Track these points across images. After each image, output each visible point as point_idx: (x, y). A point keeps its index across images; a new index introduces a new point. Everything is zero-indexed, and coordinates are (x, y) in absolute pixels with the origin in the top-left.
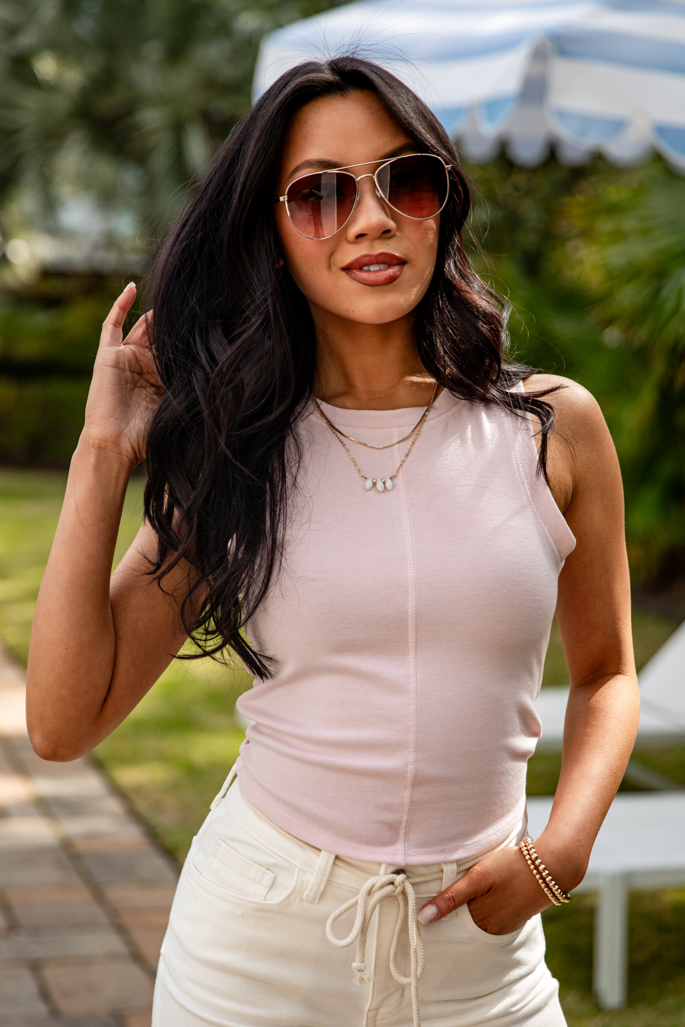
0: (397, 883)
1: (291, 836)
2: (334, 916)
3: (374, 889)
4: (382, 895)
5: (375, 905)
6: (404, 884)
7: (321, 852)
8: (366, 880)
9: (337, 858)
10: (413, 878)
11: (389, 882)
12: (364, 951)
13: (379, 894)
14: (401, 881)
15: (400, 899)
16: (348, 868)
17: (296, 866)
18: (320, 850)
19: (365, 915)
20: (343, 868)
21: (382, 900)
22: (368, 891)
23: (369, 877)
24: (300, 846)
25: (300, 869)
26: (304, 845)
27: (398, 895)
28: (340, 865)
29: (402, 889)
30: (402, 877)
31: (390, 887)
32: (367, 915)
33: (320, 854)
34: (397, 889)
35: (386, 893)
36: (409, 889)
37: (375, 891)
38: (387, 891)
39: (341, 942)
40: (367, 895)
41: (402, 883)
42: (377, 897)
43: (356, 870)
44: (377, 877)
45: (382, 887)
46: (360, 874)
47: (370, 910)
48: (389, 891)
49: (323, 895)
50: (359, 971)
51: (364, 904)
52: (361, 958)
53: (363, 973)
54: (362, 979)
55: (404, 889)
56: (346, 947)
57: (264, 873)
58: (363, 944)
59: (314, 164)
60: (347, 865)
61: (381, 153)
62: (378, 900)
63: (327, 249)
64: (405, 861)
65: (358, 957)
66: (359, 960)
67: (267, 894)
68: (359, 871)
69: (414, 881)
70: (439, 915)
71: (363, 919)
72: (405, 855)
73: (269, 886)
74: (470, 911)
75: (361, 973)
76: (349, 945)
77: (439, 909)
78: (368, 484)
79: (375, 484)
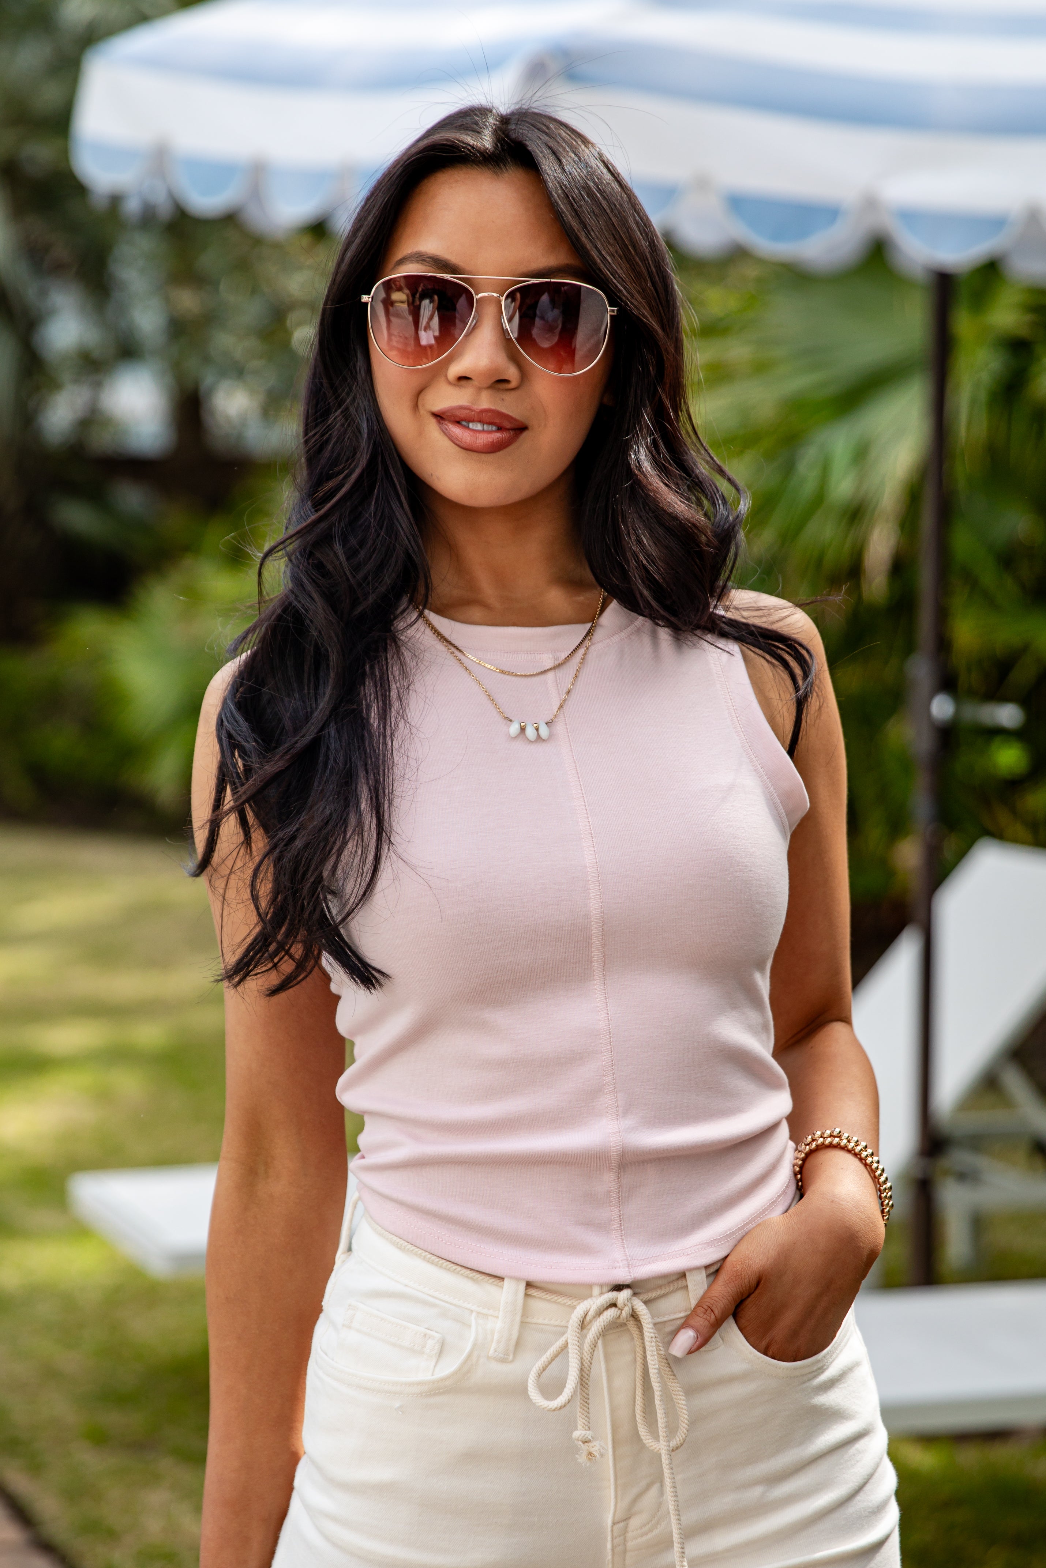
0: (620, 1303)
1: (456, 1267)
2: (538, 1369)
3: (588, 1318)
4: (602, 1324)
5: (595, 1340)
6: (632, 1303)
7: (503, 1281)
8: (574, 1307)
9: (529, 1285)
10: (644, 1293)
11: (608, 1304)
12: (589, 1413)
13: (598, 1325)
14: (626, 1298)
15: (631, 1325)
16: (547, 1296)
17: (472, 1311)
18: (502, 1279)
19: (582, 1358)
20: (540, 1298)
21: (604, 1333)
22: (579, 1323)
23: (579, 1303)
24: (472, 1279)
25: (478, 1313)
26: (478, 1275)
27: (627, 1321)
28: (535, 1294)
29: (631, 1311)
30: (626, 1294)
31: (611, 1313)
32: (584, 1358)
33: (503, 1285)
34: (623, 1311)
35: (608, 1321)
36: (641, 1308)
37: (591, 1321)
38: (609, 1317)
39: (553, 1402)
40: (580, 1328)
41: (628, 1301)
42: (596, 1329)
43: (559, 1297)
44: (589, 1300)
45: (599, 1313)
46: (565, 1301)
47: (589, 1350)
48: (612, 1317)
49: (518, 1345)
50: (585, 1442)
51: (578, 1344)
52: (586, 1423)
53: (591, 1444)
54: (590, 1454)
55: (633, 1310)
56: (561, 1408)
57: (425, 1335)
58: (586, 1402)
59: (427, 259)
60: (545, 1293)
61: (524, 269)
62: (597, 1333)
63: (415, 382)
64: (631, 1276)
65: (580, 1422)
66: (583, 1427)
67: (435, 1366)
68: (563, 1298)
69: (646, 1297)
70: (699, 1339)
71: (580, 1364)
72: (628, 1267)
73: (436, 1354)
74: (741, 1330)
75: (588, 1444)
76: (565, 1406)
77: (697, 1331)
78: (514, 729)
79: (523, 729)
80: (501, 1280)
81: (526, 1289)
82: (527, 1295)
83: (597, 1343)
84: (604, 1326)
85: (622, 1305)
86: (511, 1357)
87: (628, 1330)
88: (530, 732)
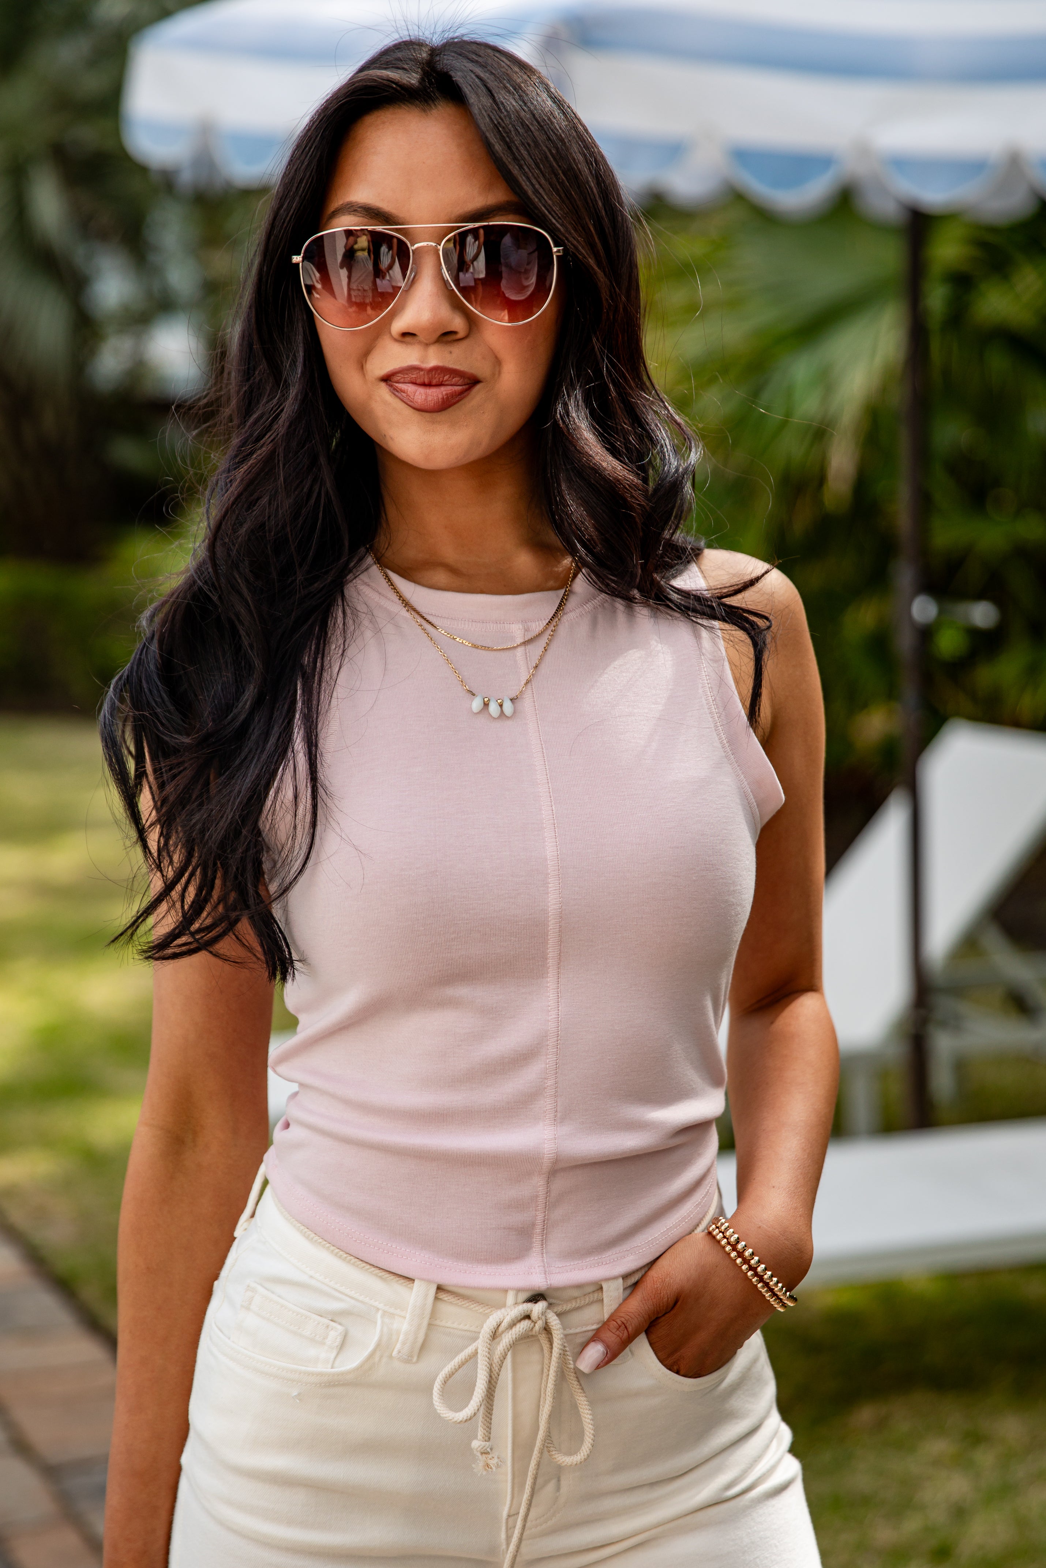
0: (534, 1316)
1: (365, 1264)
2: (444, 1376)
3: (501, 1329)
4: (514, 1337)
5: (505, 1352)
6: (546, 1316)
7: (413, 1283)
8: (487, 1316)
9: (440, 1288)
10: (559, 1305)
11: (522, 1317)
12: (491, 1424)
13: (510, 1337)
14: (540, 1312)
15: (542, 1337)
16: (458, 1301)
17: (378, 1309)
18: (412, 1280)
19: (491, 1370)
20: (451, 1303)
21: (514, 1345)
22: (491, 1334)
23: (492, 1311)
24: (381, 1277)
25: (385, 1312)
26: (387, 1275)
27: (539, 1334)
28: (446, 1299)
29: (544, 1325)
30: (541, 1305)
31: (526, 1324)
32: (493, 1369)
33: (413, 1287)
34: (536, 1325)
35: (521, 1333)
36: (554, 1323)
37: (503, 1332)
38: (521, 1329)
39: (457, 1414)
40: (490, 1338)
41: (542, 1315)
42: (507, 1341)
43: (470, 1303)
44: (503, 1310)
45: (512, 1325)
46: (477, 1308)
47: (498, 1362)
48: (525, 1329)
49: (423, 1347)
50: (483, 1453)
51: (488, 1356)
52: (486, 1434)
53: (489, 1456)
54: (488, 1466)
55: (546, 1323)
56: (465, 1421)
57: (328, 1326)
58: (489, 1413)
59: (359, 210)
60: (456, 1298)
61: (459, 214)
62: (508, 1345)
64: (546, 1285)
65: (481, 1432)
66: (482, 1437)
67: (335, 1358)
68: (475, 1305)
69: (561, 1309)
70: (608, 1355)
71: (488, 1377)
72: (545, 1275)
73: (337, 1346)
74: (651, 1344)
75: (486, 1455)
76: (470, 1419)
77: (607, 1347)
78: (476, 704)
79: (486, 705)
80: (411, 1282)
81: (437, 1293)
82: (436, 1298)
83: (506, 1355)
84: (516, 1338)
85: (536, 1318)
86: (415, 1359)
87: (539, 1341)
88: (493, 708)
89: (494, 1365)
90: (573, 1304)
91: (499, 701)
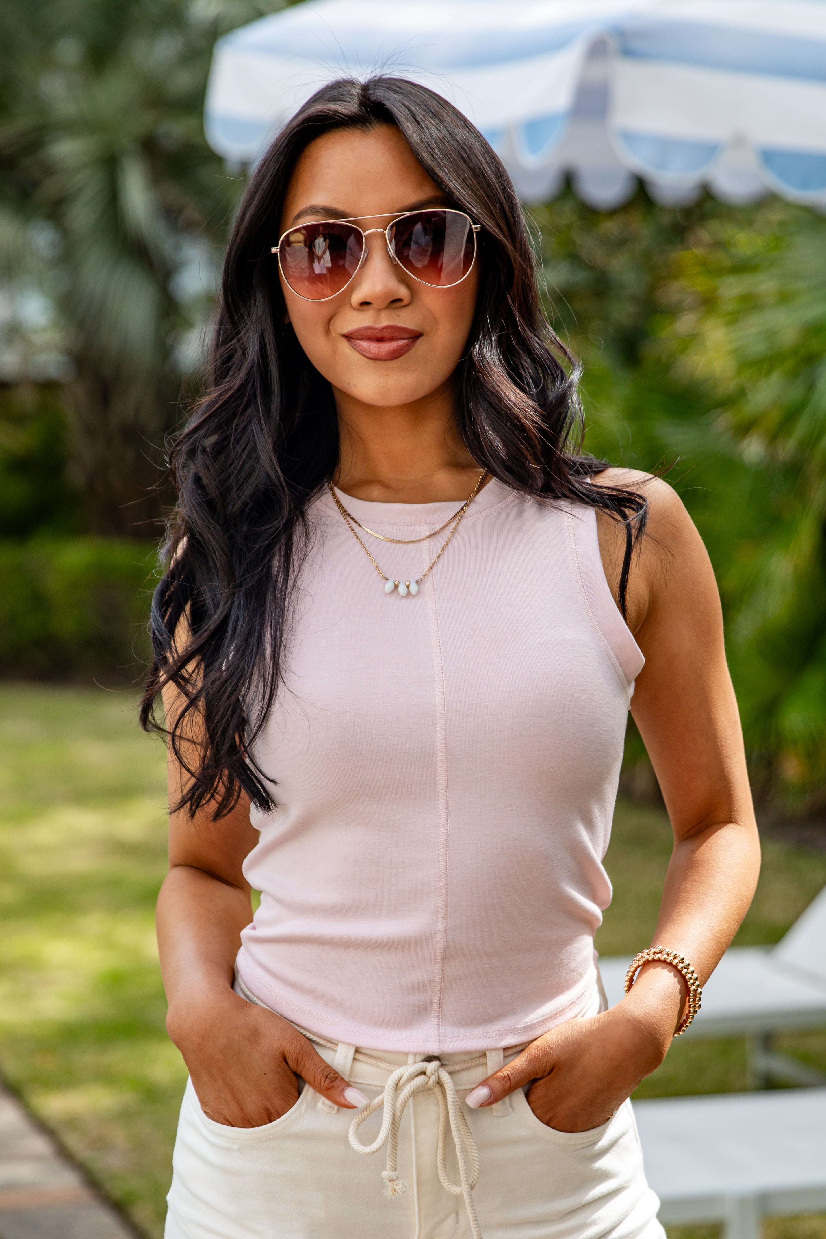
0: (428, 1072)
2: (358, 1120)
3: (402, 1082)
4: (412, 1088)
5: (405, 1100)
6: (438, 1073)
7: (338, 1046)
8: (392, 1072)
9: (357, 1051)
10: (450, 1065)
11: (419, 1072)
12: (396, 1157)
13: (409, 1088)
14: (433, 1069)
15: (437, 1090)
16: (371, 1061)
19: (394, 1114)
20: (366, 1062)
21: (414, 1094)
22: (394, 1084)
23: (396, 1069)
26: (319, 1040)
27: (433, 1087)
28: (361, 1059)
29: (437, 1079)
30: (435, 1064)
31: (422, 1078)
32: (396, 1114)
33: (337, 1050)
34: (431, 1079)
35: (417, 1086)
36: (445, 1078)
37: (403, 1085)
38: (418, 1083)
39: (366, 1148)
40: (394, 1089)
41: (435, 1071)
42: (407, 1092)
43: (380, 1063)
44: (404, 1067)
45: (411, 1078)
46: (385, 1066)
47: (400, 1108)
48: (421, 1083)
50: (390, 1181)
51: (391, 1102)
52: (393, 1165)
53: (396, 1183)
54: (395, 1190)
55: (439, 1078)
56: (373, 1153)
58: (394, 1149)
59: (319, 211)
60: (370, 1059)
61: (399, 206)
62: (407, 1095)
63: (326, 312)
64: (440, 1049)
65: (389, 1164)
66: (390, 1169)
68: (383, 1064)
69: (450, 1069)
70: (492, 1098)
71: (391, 1119)
72: (439, 1042)
74: (530, 1103)
75: (393, 1183)
76: (376, 1151)
77: (492, 1090)
78: (389, 586)
79: (396, 587)
80: (336, 1045)
81: (355, 1055)
82: (354, 1058)
83: (407, 1102)
84: (414, 1089)
85: (430, 1073)
87: (434, 1093)
88: (402, 589)
89: (397, 1111)
90: (462, 1066)
91: (407, 583)
